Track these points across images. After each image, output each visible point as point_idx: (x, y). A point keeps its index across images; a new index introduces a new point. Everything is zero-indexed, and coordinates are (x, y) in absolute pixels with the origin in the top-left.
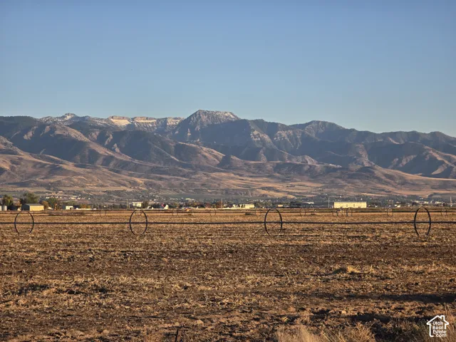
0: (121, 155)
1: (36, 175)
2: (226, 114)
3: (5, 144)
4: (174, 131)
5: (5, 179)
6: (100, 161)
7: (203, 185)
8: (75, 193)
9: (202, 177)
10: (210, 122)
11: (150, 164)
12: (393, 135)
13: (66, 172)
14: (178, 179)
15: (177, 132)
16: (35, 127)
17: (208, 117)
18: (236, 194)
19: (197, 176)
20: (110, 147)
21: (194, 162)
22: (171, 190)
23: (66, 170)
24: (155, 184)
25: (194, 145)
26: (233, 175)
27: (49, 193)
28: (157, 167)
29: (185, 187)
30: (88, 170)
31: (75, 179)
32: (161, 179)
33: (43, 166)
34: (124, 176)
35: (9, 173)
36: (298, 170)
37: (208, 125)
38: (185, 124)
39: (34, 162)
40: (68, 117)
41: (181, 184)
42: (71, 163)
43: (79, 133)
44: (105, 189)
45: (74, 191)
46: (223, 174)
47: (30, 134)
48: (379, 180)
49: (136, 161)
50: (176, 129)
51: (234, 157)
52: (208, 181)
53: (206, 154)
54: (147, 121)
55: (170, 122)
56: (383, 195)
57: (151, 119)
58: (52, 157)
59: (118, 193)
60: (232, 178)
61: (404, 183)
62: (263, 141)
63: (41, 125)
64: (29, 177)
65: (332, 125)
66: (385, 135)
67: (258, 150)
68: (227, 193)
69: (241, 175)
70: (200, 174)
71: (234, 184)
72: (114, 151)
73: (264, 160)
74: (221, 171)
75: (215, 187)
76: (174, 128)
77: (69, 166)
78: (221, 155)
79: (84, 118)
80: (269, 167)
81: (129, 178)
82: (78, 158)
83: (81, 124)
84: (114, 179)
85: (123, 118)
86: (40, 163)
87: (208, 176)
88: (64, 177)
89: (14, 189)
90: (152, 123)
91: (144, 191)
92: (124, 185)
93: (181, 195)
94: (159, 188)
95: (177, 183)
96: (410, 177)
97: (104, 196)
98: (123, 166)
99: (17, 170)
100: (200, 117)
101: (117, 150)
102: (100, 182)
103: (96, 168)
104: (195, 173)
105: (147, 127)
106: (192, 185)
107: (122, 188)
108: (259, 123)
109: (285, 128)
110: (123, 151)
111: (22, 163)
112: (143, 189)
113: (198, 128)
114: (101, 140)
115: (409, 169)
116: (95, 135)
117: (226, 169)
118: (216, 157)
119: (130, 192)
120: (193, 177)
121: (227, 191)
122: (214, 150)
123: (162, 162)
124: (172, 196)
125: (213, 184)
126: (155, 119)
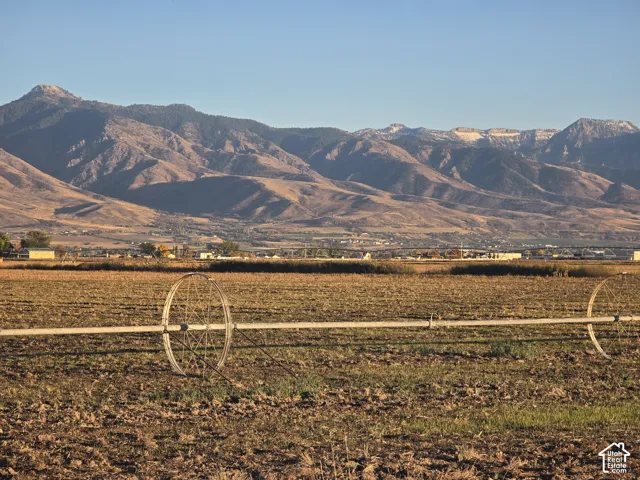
0: (461, 182)
1: (333, 210)
2: (621, 125)
3: (300, 167)
4: (545, 148)
5: (291, 215)
6: (430, 191)
7: (573, 226)
8: (388, 236)
9: (574, 214)
10: (596, 135)
11: (503, 196)
13: (377, 206)
14: (537, 218)
15: (548, 150)
16: (342, 143)
17: (594, 129)
18: (621, 239)
19: (568, 213)
20: (446, 171)
21: (566, 193)
22: (525, 233)
23: (373, 202)
24: (503, 224)
25: (568, 169)
26: (622, 212)
27: (348, 235)
28: (511, 200)
29: (546, 229)
30: (408, 203)
31: (387, 216)
32: (513, 217)
33: (344, 197)
34: (459, 213)
35: (297, 208)
37: (594, 139)
38: (561, 139)
39: (333, 191)
40: (395, 129)
41: (541, 224)
42: (387, 195)
43: (404, 151)
44: (429, 231)
45: (384, 234)
46: (609, 210)
47: (335, 152)
49: (482, 192)
50: (547, 145)
51: (625, 186)
52: (582, 220)
53: (585, 182)
54: (506, 135)
55: (540, 136)
57: (512, 131)
58: (361, 184)
59: (446, 236)
60: (620, 217)
63: (352, 140)
64: (324, 213)
68: (607, 237)
69: (634, 213)
70: (572, 211)
71: (621, 225)
72: (451, 176)
74: (606, 207)
75: (591, 228)
76: (544, 144)
77: (384, 198)
78: (606, 183)
79: (415, 130)
81: (465, 215)
82: (399, 186)
83: (410, 139)
84: (444, 216)
85: (473, 130)
86: (341, 193)
87: (583, 213)
88: (371, 213)
89: (302, 230)
90: (515, 137)
91: (487, 234)
92: (459, 226)
93: (541, 240)
94: (508, 229)
95: (533, 222)
97: (426, 240)
98: (463, 197)
99: (308, 202)
100: (583, 129)
101: (457, 176)
102: (423, 220)
103: (423, 201)
104: (565, 209)
105: (506, 143)
106: (557, 226)
107: (454, 229)
110: (465, 176)
111: (317, 194)
112: (485, 230)
114: (434, 162)
116: (426, 154)
117: (613, 203)
118: (600, 185)
119: (466, 235)
120: (563, 214)
121: (608, 235)
122: (597, 176)
123: (520, 192)
124: (525, 242)
125: (587, 225)
126: (518, 131)
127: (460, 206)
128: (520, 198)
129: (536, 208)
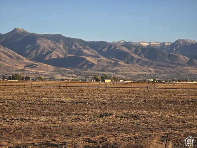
0: (144, 58)
1: (107, 66)
2: (191, 41)
3: (95, 53)
4: (168, 48)
5: (95, 68)
6: (135, 61)
7: (180, 72)
8: (124, 75)
9: (179, 68)
10: (184, 44)
11: (157, 63)
13: (120, 66)
14: (169, 69)
15: (169, 49)
16: (108, 46)
17: (183, 42)
18: (195, 76)
19: (177, 68)
20: (139, 55)
21: (176, 62)
22: (166, 74)
23: (120, 64)
24: (159, 71)
25: (177, 55)
26: (193, 68)
27: (113, 74)
28: (160, 64)
29: (172, 73)
30: (130, 65)
31: (124, 69)
32: (161, 69)
33: (111, 63)
34: (145, 68)
35: (97, 66)
37: (183, 46)
38: (173, 45)
39: (107, 61)
40: (122, 42)
41: (171, 71)
42: (123, 62)
43: (127, 49)
44: (137, 73)
45: (124, 74)
46: (190, 67)
47: (106, 49)
49: (151, 61)
51: (194, 60)
52: (182, 70)
53: (182, 58)
54: (156, 44)
55: (166, 44)
57: (157, 43)
58: (114, 59)
59: (143, 75)
60: (193, 69)
63: (110, 45)
64: (105, 68)
68: (191, 75)
70: (179, 67)
71: (194, 72)
72: (141, 56)
74: (188, 66)
75: (186, 73)
76: (168, 47)
77: (122, 63)
78: (188, 59)
79: (128, 42)
81: (148, 68)
82: (126, 59)
83: (127, 45)
84: (141, 69)
85: (146, 42)
86: (110, 61)
87: (182, 68)
88: (120, 68)
89: (99, 73)
90: (158, 45)
91: (154, 74)
92: (146, 72)
93: (171, 76)
94: (161, 73)
95: (169, 71)
97: (137, 76)
98: (145, 63)
99: (100, 64)
100: (180, 42)
101: (143, 56)
102: (135, 70)
103: (134, 64)
104: (177, 67)
105: (156, 46)
106: (175, 72)
107: (145, 73)
111: (102, 62)
112: (154, 73)
113: (178, 47)
114: (136, 52)
116: (133, 49)
117: (191, 65)
118: (186, 60)
119: (148, 75)
120: (176, 68)
122: (186, 57)
123: (162, 62)
124: (166, 77)
125: (184, 72)
126: (159, 43)
127: (145, 66)
129: (168, 66)
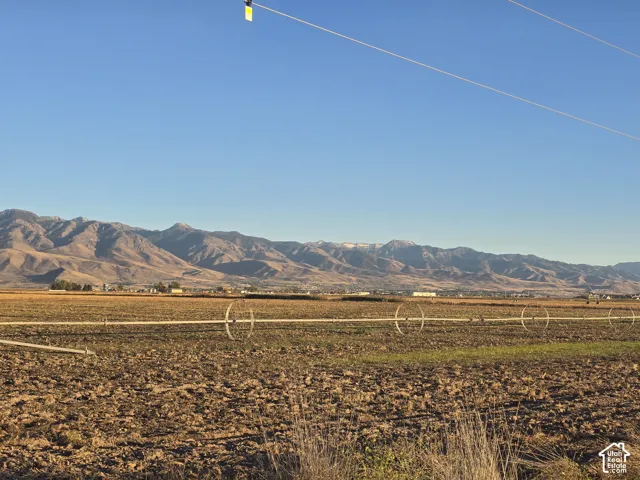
0: (346, 264)
1: (295, 274)
2: (409, 242)
3: (282, 257)
5: (278, 276)
6: (334, 267)
7: (390, 282)
10: (399, 246)
11: (362, 269)
12: (505, 256)
14: (376, 278)
15: (380, 252)
16: (299, 248)
17: (398, 244)
18: (408, 287)
19: (388, 277)
20: (340, 260)
21: (387, 269)
22: (371, 284)
23: (311, 271)
25: (388, 259)
26: (409, 277)
27: (301, 284)
28: (365, 271)
29: (379, 283)
30: (325, 272)
31: (317, 277)
32: (366, 278)
33: (300, 269)
34: (346, 276)
35: (280, 273)
36: (447, 274)
37: (398, 248)
38: (385, 247)
39: (295, 267)
40: (320, 243)
41: (377, 281)
42: (317, 268)
43: (324, 251)
44: (333, 283)
45: (315, 284)
46: (403, 276)
47: (296, 251)
48: (495, 282)
49: (354, 268)
50: (380, 250)
51: (410, 267)
52: (393, 279)
53: (395, 265)
54: (364, 245)
55: (378, 246)
56: (495, 290)
57: (366, 244)
58: (306, 264)
59: (340, 285)
61: (509, 283)
62: (429, 257)
63: (303, 246)
64: (291, 275)
65: (470, 250)
66: (501, 256)
67: (425, 263)
69: (414, 277)
70: (390, 276)
71: (409, 282)
72: (342, 261)
73: (429, 268)
74: (402, 274)
75: (397, 283)
77: (315, 270)
78: (403, 265)
79: (328, 243)
80: (431, 272)
82: (321, 265)
83: (326, 246)
84: (339, 277)
85: (351, 244)
86: (298, 268)
87: (394, 277)
88: (310, 276)
90: (367, 247)
91: (356, 284)
92: (345, 281)
93: (377, 287)
94: (364, 283)
96: (512, 280)
97: (332, 286)
98: (347, 270)
99: (285, 271)
100: (394, 244)
101: (345, 261)
102: (331, 279)
103: (331, 271)
104: (387, 275)
105: (364, 249)
106: (383, 282)
108: (427, 248)
109: (442, 250)
110: (348, 261)
111: (289, 268)
113: (392, 249)
114: (335, 255)
115: (513, 276)
116: (332, 252)
117: (406, 273)
118: (400, 266)
119: (348, 285)
120: (386, 277)
121: (403, 286)
122: (400, 263)
123: (369, 268)
124: (371, 288)
125: (395, 282)
126: (369, 244)
127: (346, 273)
128: (369, 271)
129: (376, 274)
